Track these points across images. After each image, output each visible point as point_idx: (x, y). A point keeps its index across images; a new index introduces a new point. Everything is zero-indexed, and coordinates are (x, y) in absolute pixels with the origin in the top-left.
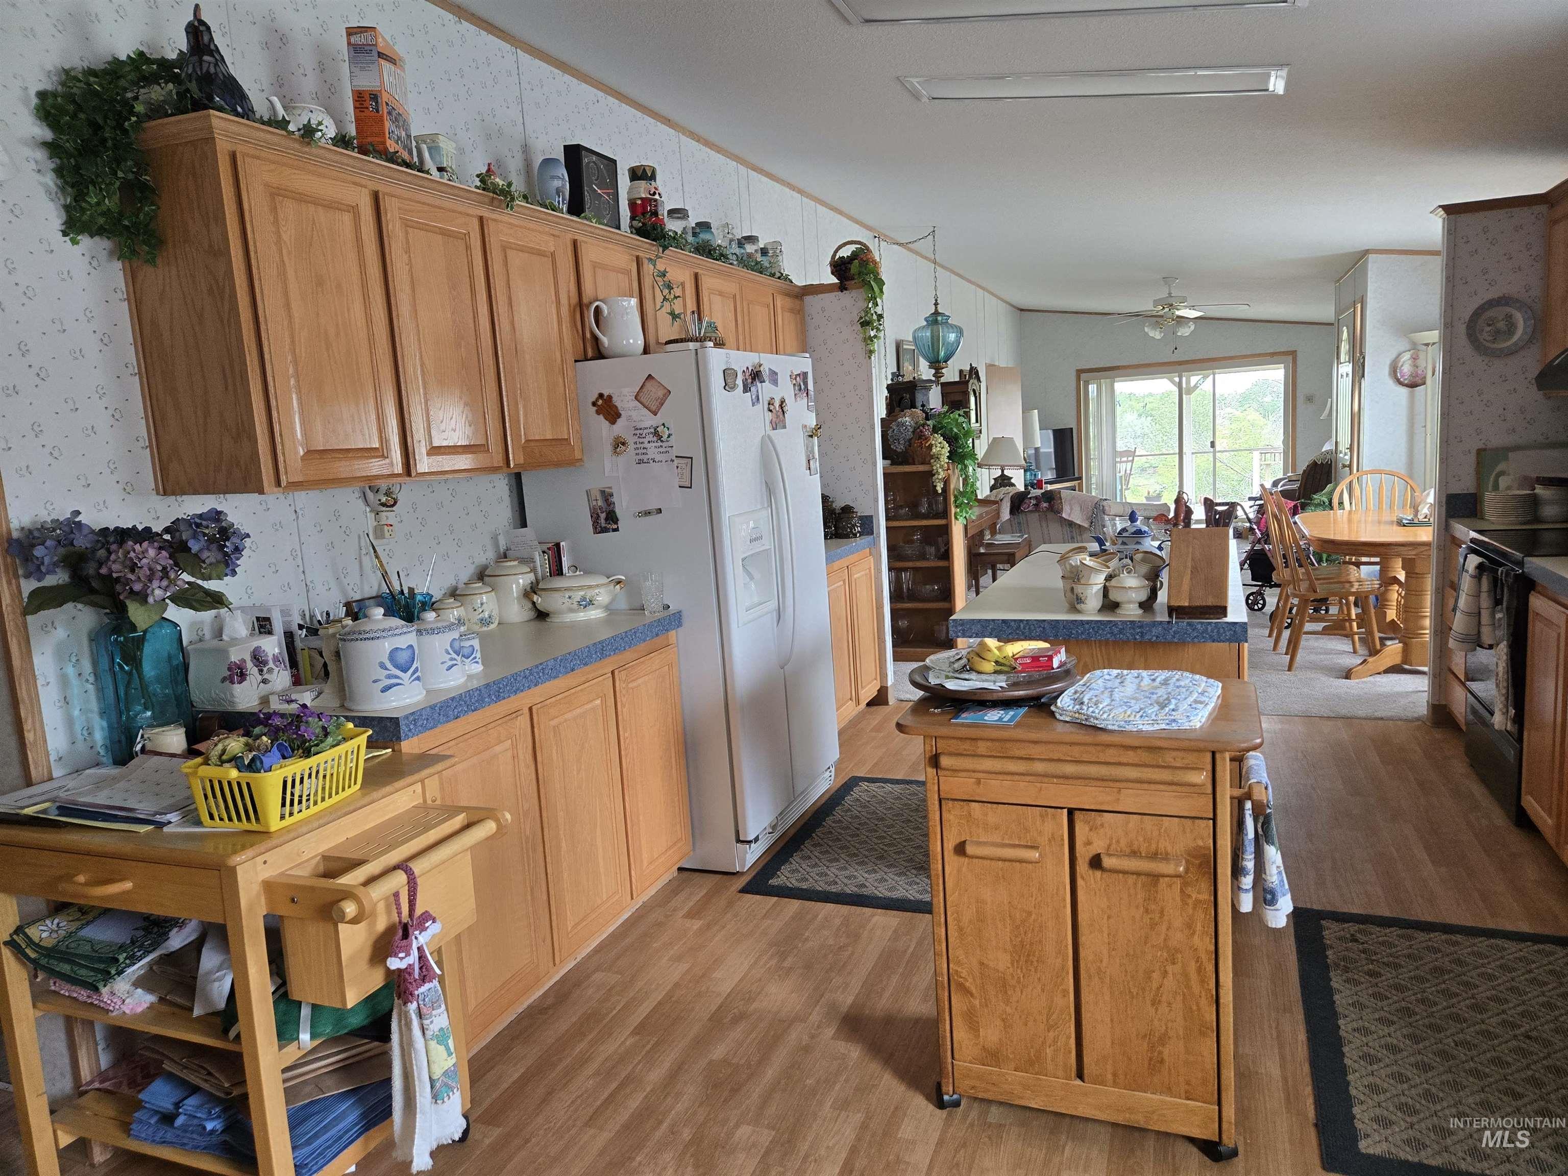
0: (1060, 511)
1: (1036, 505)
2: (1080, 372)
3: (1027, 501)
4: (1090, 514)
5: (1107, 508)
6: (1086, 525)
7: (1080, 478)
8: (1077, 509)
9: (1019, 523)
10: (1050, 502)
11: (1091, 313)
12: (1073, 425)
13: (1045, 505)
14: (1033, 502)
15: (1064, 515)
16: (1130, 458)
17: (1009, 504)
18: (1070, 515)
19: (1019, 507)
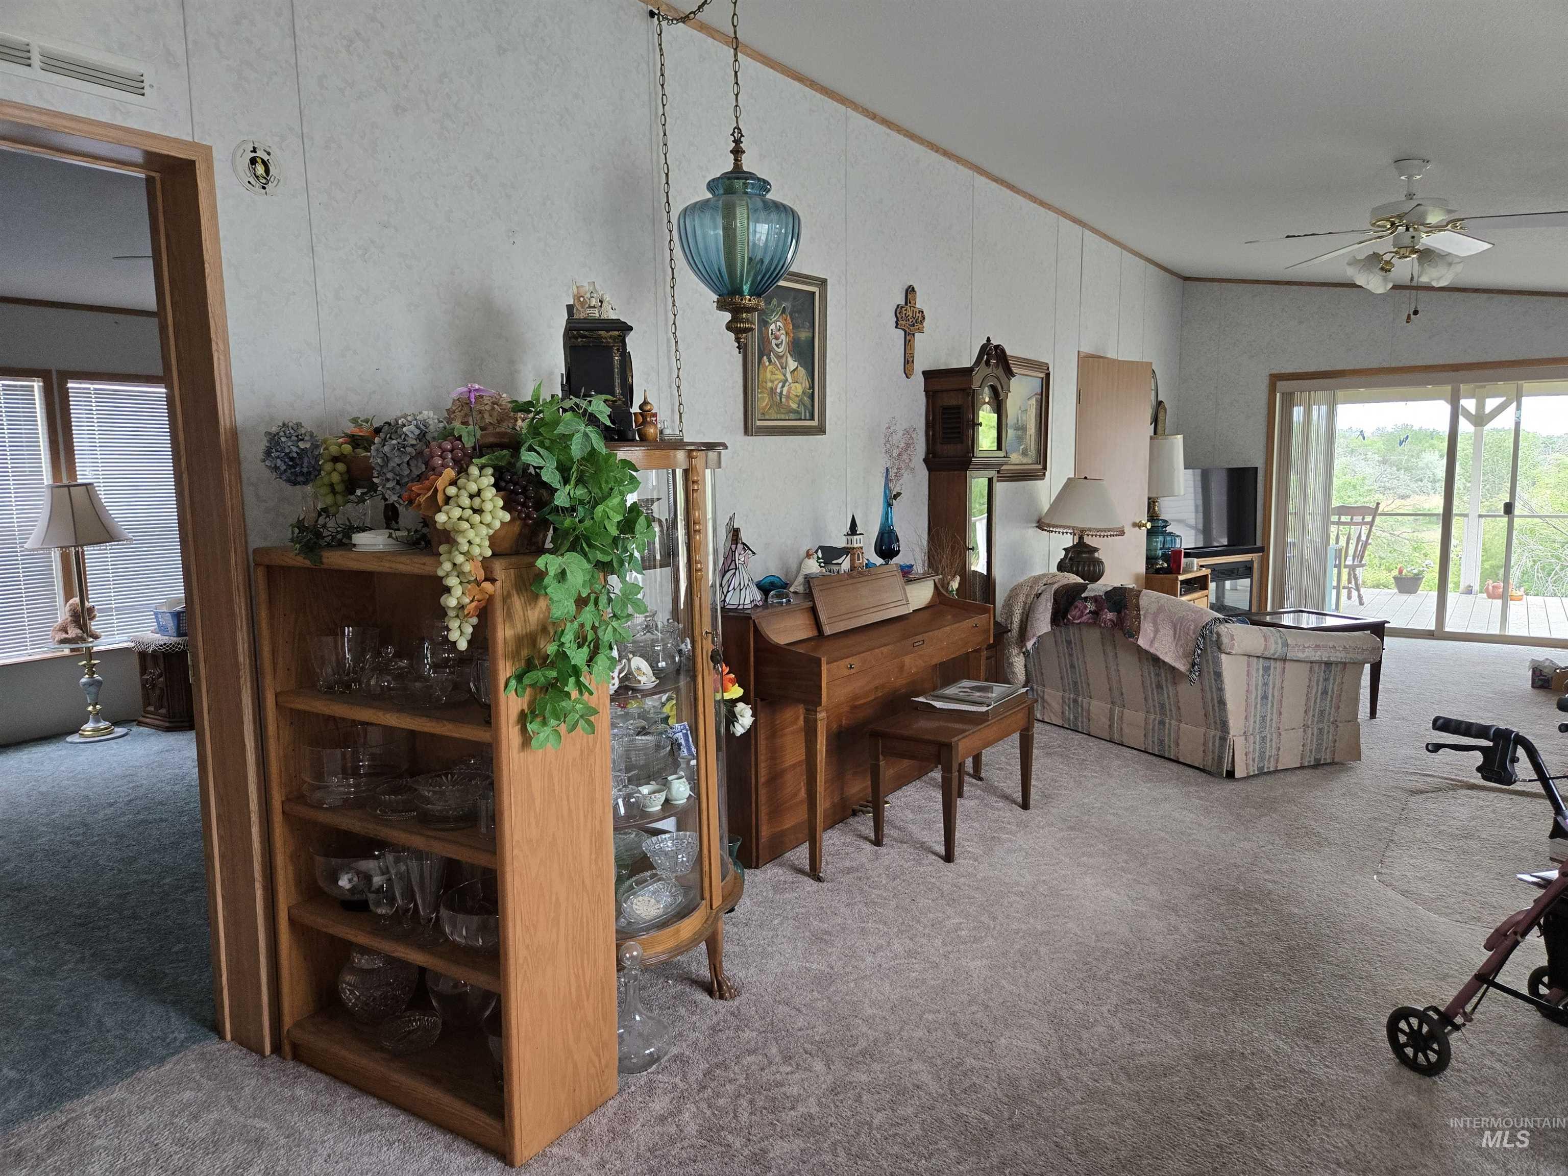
0: (1133, 633)
1: (1096, 613)
2: (1275, 379)
3: (1079, 604)
4: (1192, 645)
5: (1225, 640)
6: (1182, 666)
7: (1263, 550)
8: (1166, 634)
9: (1069, 642)
10: (1119, 612)
11: (1300, 284)
12: (1258, 462)
13: (1110, 616)
14: (1091, 606)
15: (1141, 642)
16: (1368, 519)
17: (1050, 606)
18: (1152, 642)
19: (1065, 616)
